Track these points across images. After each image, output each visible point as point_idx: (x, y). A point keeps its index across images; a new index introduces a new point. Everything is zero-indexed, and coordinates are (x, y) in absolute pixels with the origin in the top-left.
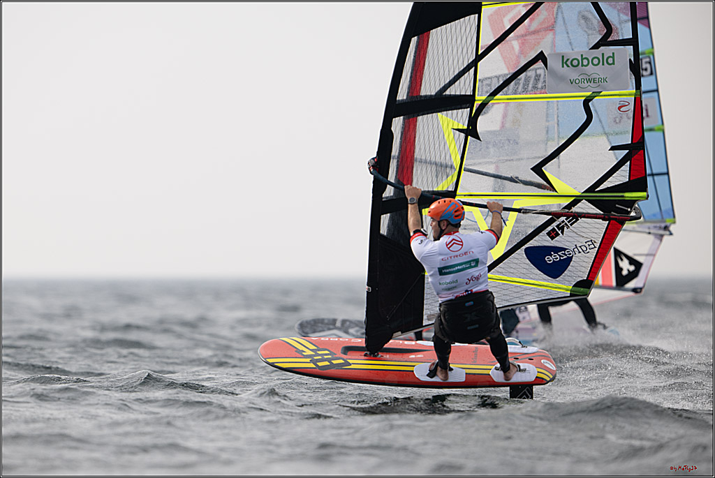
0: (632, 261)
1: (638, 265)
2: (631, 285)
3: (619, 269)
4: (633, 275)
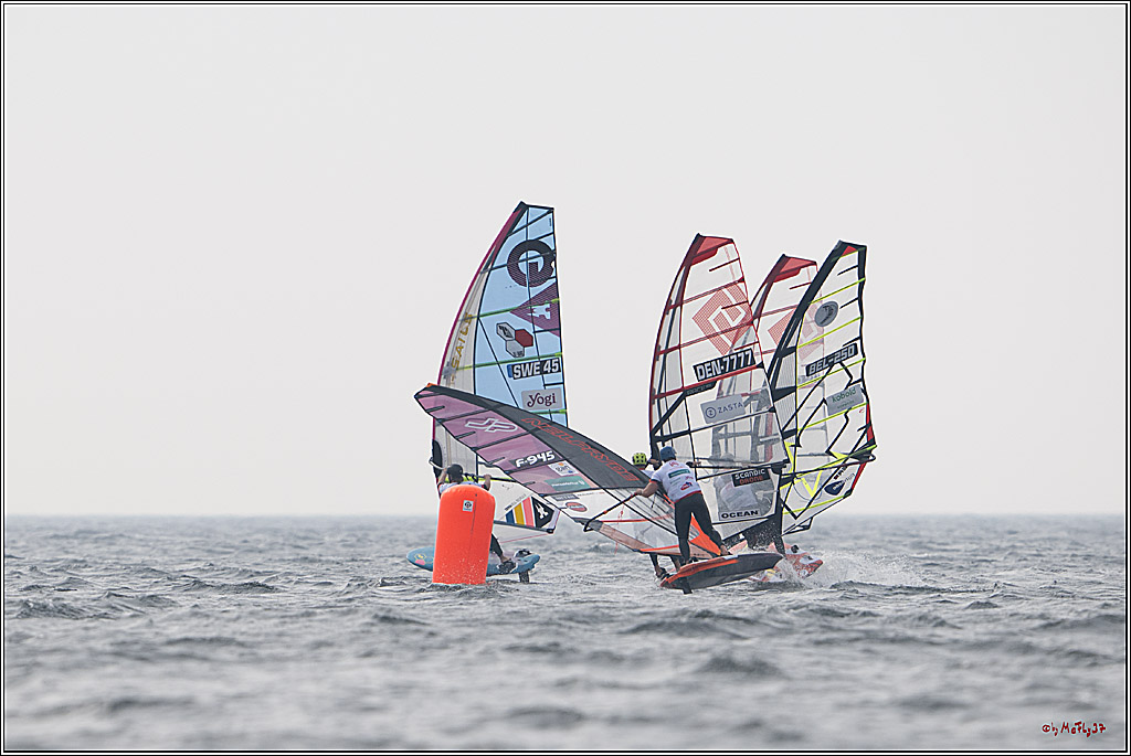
0: (546, 508)
2: (546, 527)
3: (537, 514)
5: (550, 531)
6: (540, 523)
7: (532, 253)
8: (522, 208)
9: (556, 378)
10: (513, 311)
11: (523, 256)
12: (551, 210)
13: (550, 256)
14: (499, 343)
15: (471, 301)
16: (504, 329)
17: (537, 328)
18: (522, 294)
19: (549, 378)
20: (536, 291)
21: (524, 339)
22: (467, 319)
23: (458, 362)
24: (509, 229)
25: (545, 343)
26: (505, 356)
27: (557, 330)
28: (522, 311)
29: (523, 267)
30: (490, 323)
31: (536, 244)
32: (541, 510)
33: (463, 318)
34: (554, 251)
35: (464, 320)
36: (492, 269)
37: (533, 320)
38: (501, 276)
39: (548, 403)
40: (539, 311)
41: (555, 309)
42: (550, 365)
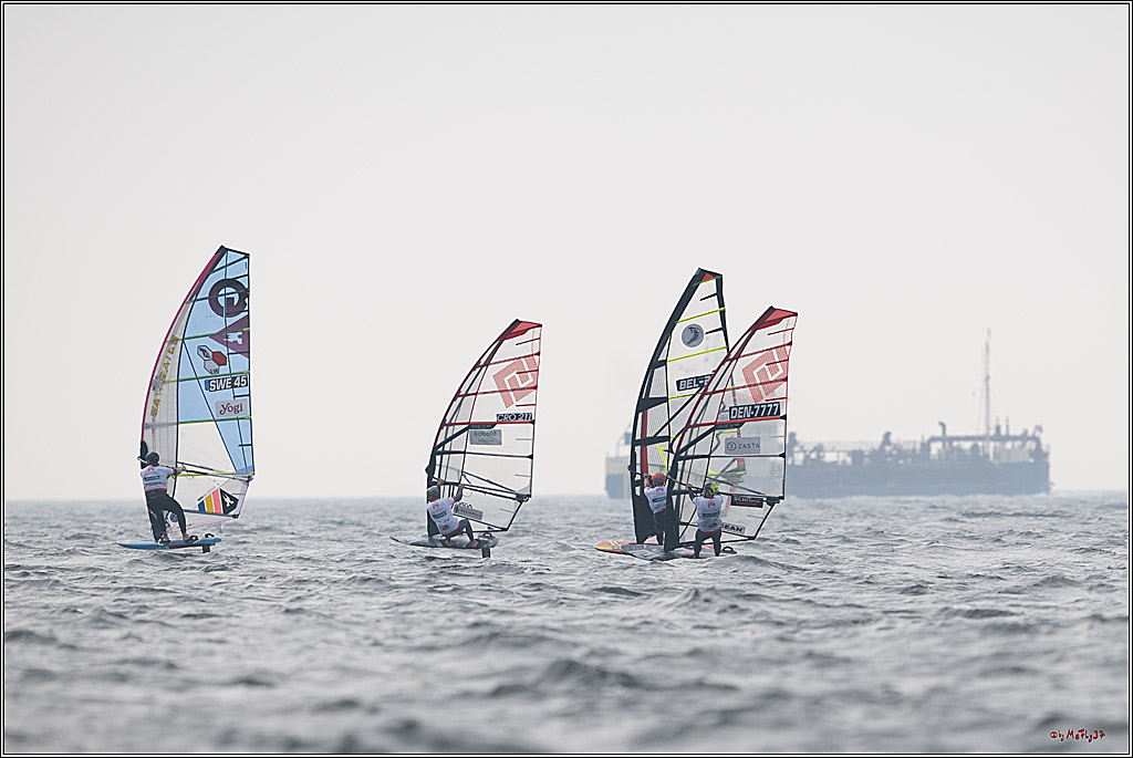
0: (232, 498)
1: (236, 501)
2: (232, 513)
3: (224, 503)
4: (233, 507)
5: (235, 516)
6: (227, 510)
7: (229, 290)
8: (223, 251)
9: (245, 391)
10: (211, 336)
11: (222, 292)
12: (247, 256)
13: (245, 293)
14: (199, 361)
15: (178, 327)
16: (204, 351)
17: (231, 351)
18: (219, 323)
19: (238, 391)
20: (231, 320)
21: (220, 359)
22: (175, 340)
23: (165, 377)
24: (211, 268)
25: (236, 362)
26: (202, 372)
27: (247, 353)
28: (219, 337)
29: (222, 301)
30: (192, 345)
31: (233, 283)
32: (227, 500)
33: (170, 340)
34: (248, 290)
35: (171, 342)
36: (196, 300)
37: (227, 344)
38: (204, 306)
39: (236, 412)
40: (233, 337)
41: (246, 336)
42: (240, 380)
